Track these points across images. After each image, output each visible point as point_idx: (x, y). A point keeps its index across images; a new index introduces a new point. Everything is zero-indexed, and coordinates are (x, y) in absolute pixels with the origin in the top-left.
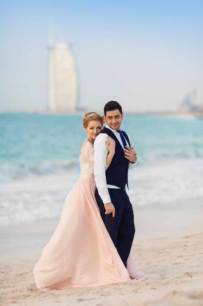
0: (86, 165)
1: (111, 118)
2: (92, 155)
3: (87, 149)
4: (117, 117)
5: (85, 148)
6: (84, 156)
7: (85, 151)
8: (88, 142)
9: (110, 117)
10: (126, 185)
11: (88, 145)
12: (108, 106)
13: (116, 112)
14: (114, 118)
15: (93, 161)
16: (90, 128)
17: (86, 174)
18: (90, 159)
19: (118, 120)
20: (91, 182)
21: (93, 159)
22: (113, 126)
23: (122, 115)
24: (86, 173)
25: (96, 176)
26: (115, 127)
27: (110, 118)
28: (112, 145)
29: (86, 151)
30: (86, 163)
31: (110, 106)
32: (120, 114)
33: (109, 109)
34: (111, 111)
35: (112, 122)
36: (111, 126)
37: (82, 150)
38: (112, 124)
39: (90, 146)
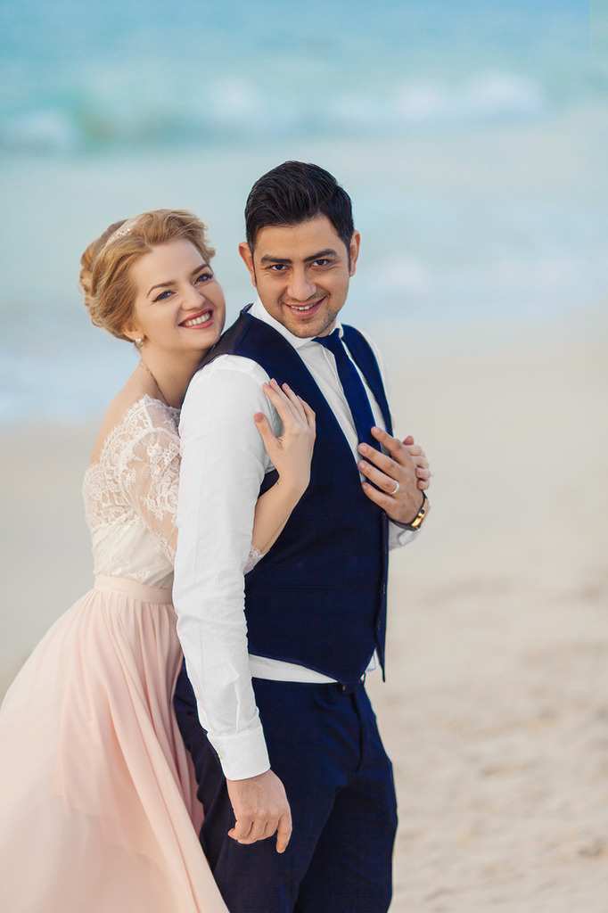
0: (127, 527)
1: (282, 265)
2: (165, 483)
3: (132, 443)
4: (319, 261)
5: (123, 437)
6: (109, 477)
7: (118, 452)
8: (142, 401)
9: (275, 260)
10: (374, 661)
11: (141, 424)
12: (270, 198)
13: (315, 233)
14: (298, 270)
15: (169, 516)
16: (157, 300)
17: (121, 575)
18: (147, 500)
19: (326, 280)
20: (142, 630)
21: (168, 508)
23: (350, 250)
24: (119, 571)
25: (186, 618)
26: (305, 320)
27: (279, 267)
28: (297, 435)
29: (127, 452)
30: (124, 516)
31: (281, 198)
32: (339, 247)
33: (274, 214)
34: (287, 229)
35: (289, 291)
36: (283, 312)
37: (106, 445)
38: (285, 298)
39: (150, 428)
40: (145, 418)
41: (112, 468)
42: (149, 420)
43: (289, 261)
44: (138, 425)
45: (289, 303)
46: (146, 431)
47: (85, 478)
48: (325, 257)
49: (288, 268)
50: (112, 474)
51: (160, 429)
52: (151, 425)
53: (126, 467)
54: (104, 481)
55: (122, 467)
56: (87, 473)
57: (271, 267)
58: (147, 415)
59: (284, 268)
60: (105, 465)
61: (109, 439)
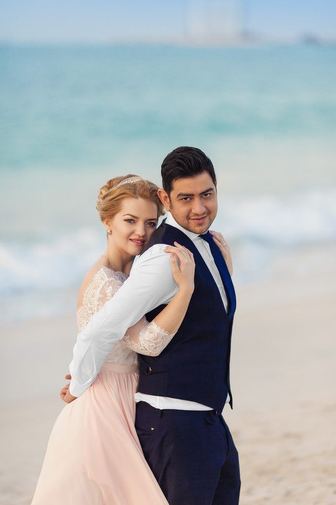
1: (187, 197)
3: (99, 290)
4: (207, 195)
5: (95, 288)
6: (90, 312)
7: (93, 297)
8: (102, 270)
9: (185, 195)
11: (102, 279)
14: (197, 199)
16: (126, 220)
19: (210, 204)
22: (192, 224)
26: (200, 225)
27: (186, 199)
29: (98, 295)
32: (214, 187)
33: (183, 172)
34: (191, 179)
35: (193, 211)
36: (189, 223)
37: (85, 296)
38: (191, 215)
39: (107, 279)
40: (104, 276)
41: (91, 307)
42: (106, 276)
43: (193, 195)
44: (101, 280)
45: (192, 218)
46: (105, 281)
47: (77, 316)
48: (208, 193)
49: (191, 199)
50: (91, 310)
51: (111, 279)
52: (107, 278)
53: (98, 303)
54: (88, 314)
55: (96, 303)
56: (78, 313)
57: (182, 199)
58: (105, 274)
59: (188, 199)
60: (87, 306)
61: (86, 292)
